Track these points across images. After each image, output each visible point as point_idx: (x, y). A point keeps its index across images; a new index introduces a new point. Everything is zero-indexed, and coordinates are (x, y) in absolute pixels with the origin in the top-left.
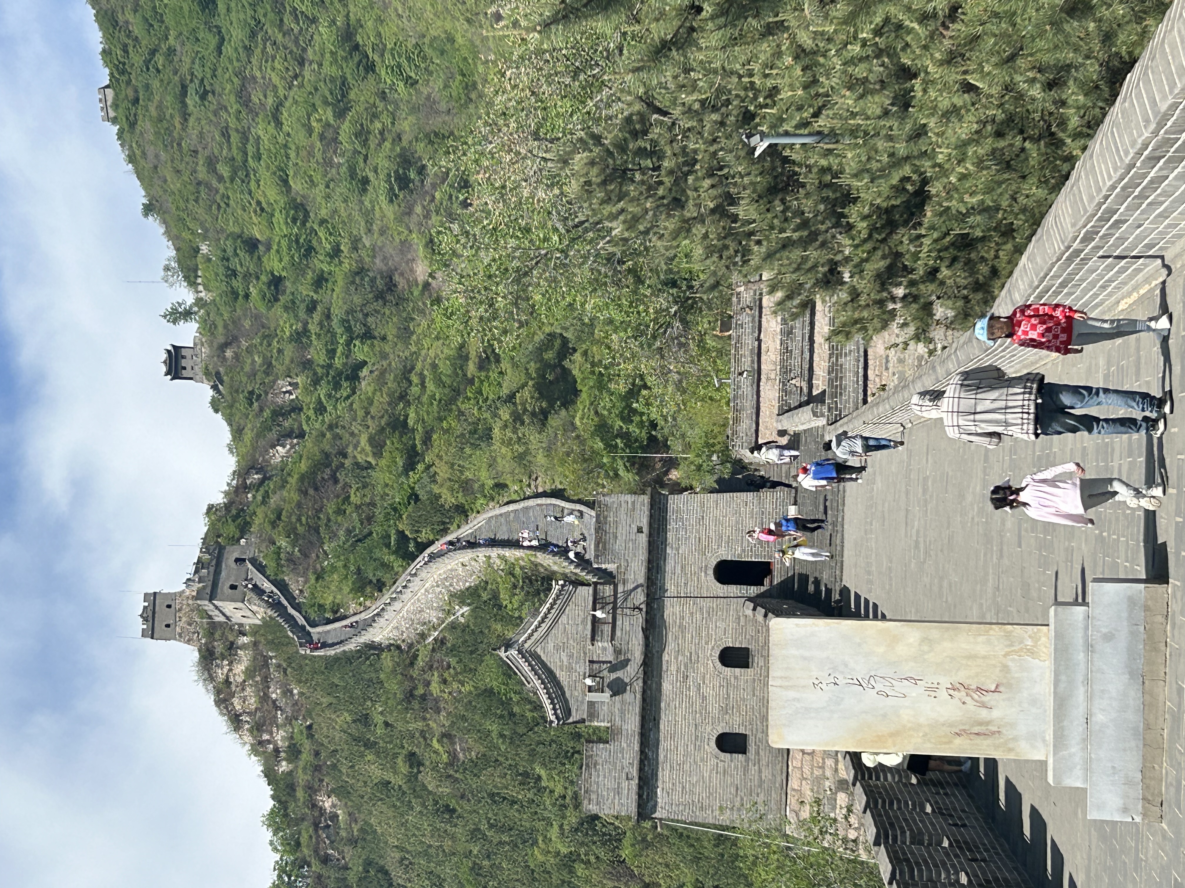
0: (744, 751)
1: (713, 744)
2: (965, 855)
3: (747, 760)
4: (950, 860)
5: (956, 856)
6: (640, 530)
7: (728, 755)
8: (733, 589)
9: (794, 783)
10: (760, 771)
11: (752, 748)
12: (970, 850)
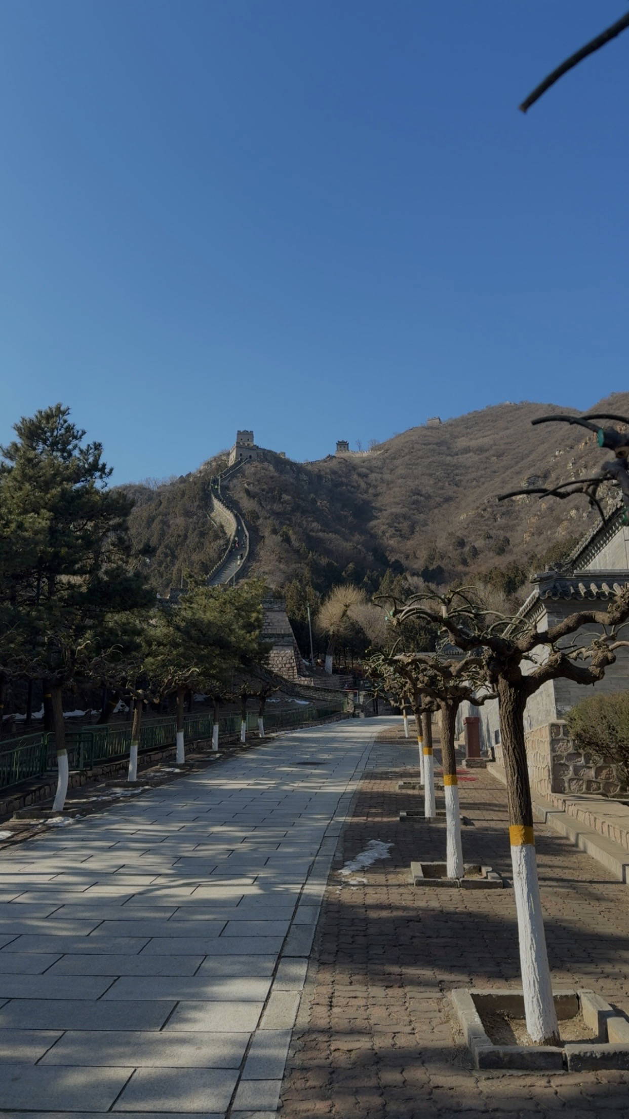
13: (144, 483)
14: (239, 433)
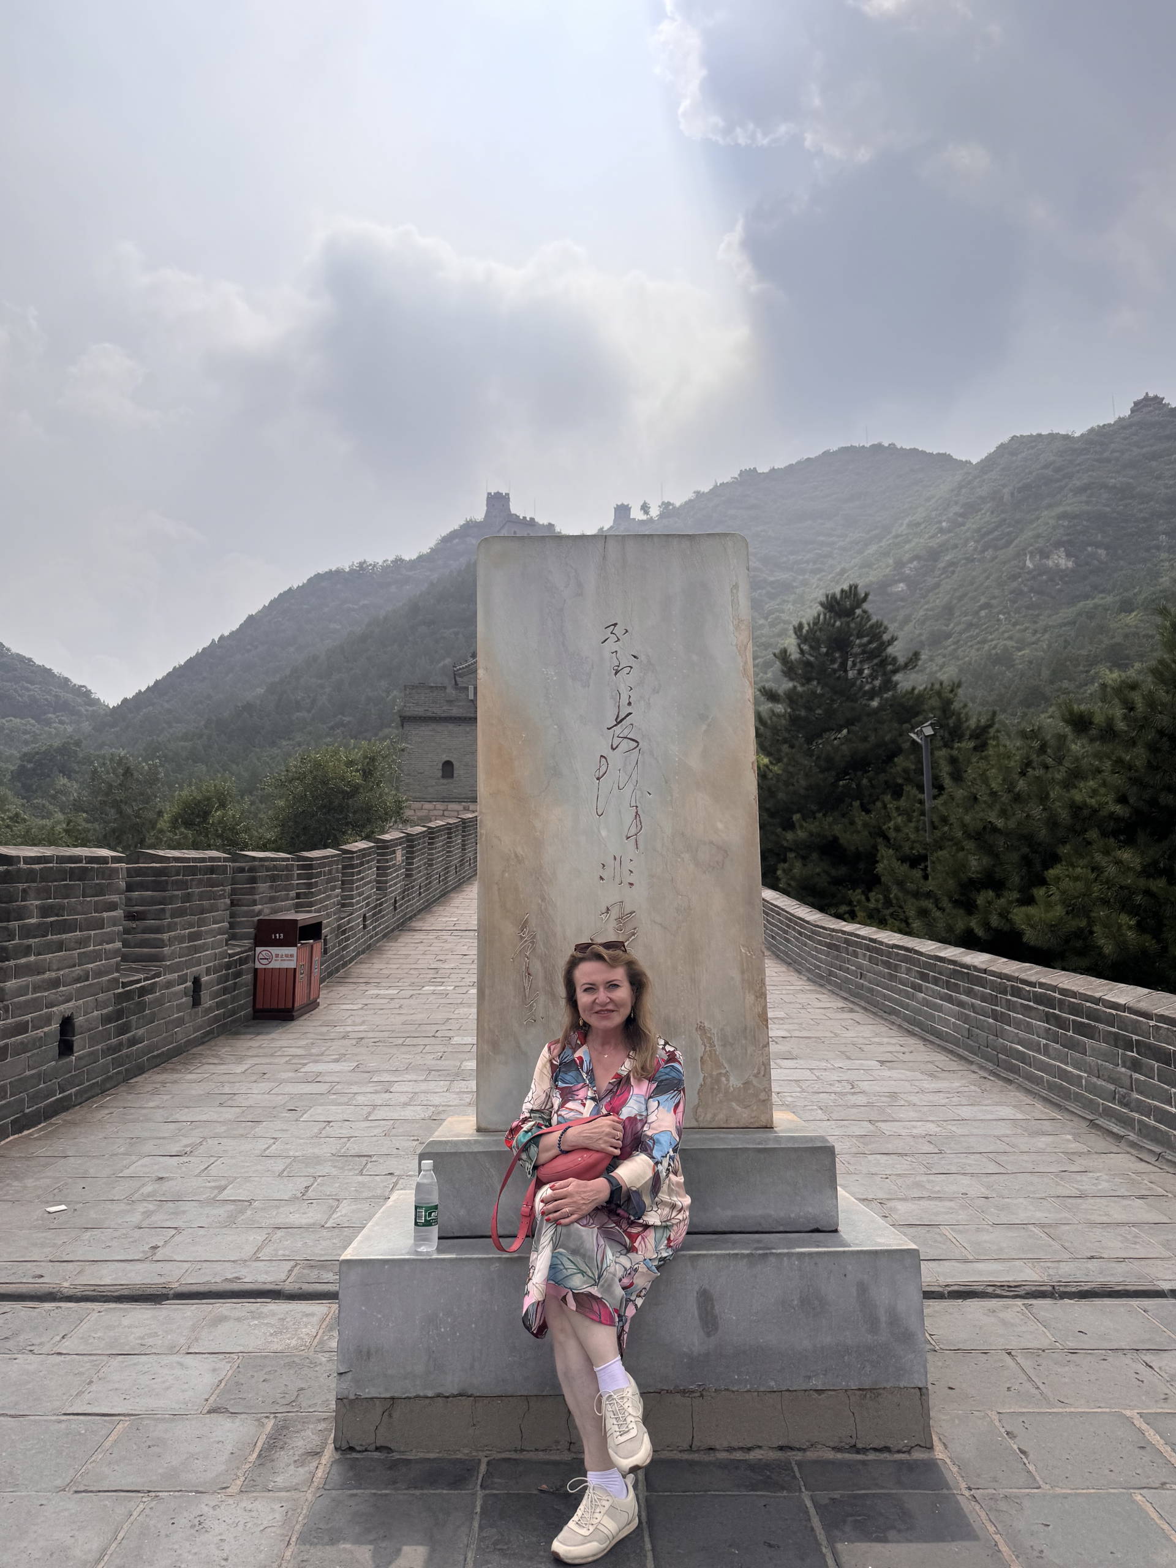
0: (443, 777)
1: (447, 759)
2: (369, 911)
3: (438, 779)
4: (364, 899)
5: (368, 904)
7: (441, 767)
9: (427, 806)
10: (432, 786)
11: (445, 781)
12: (374, 915)
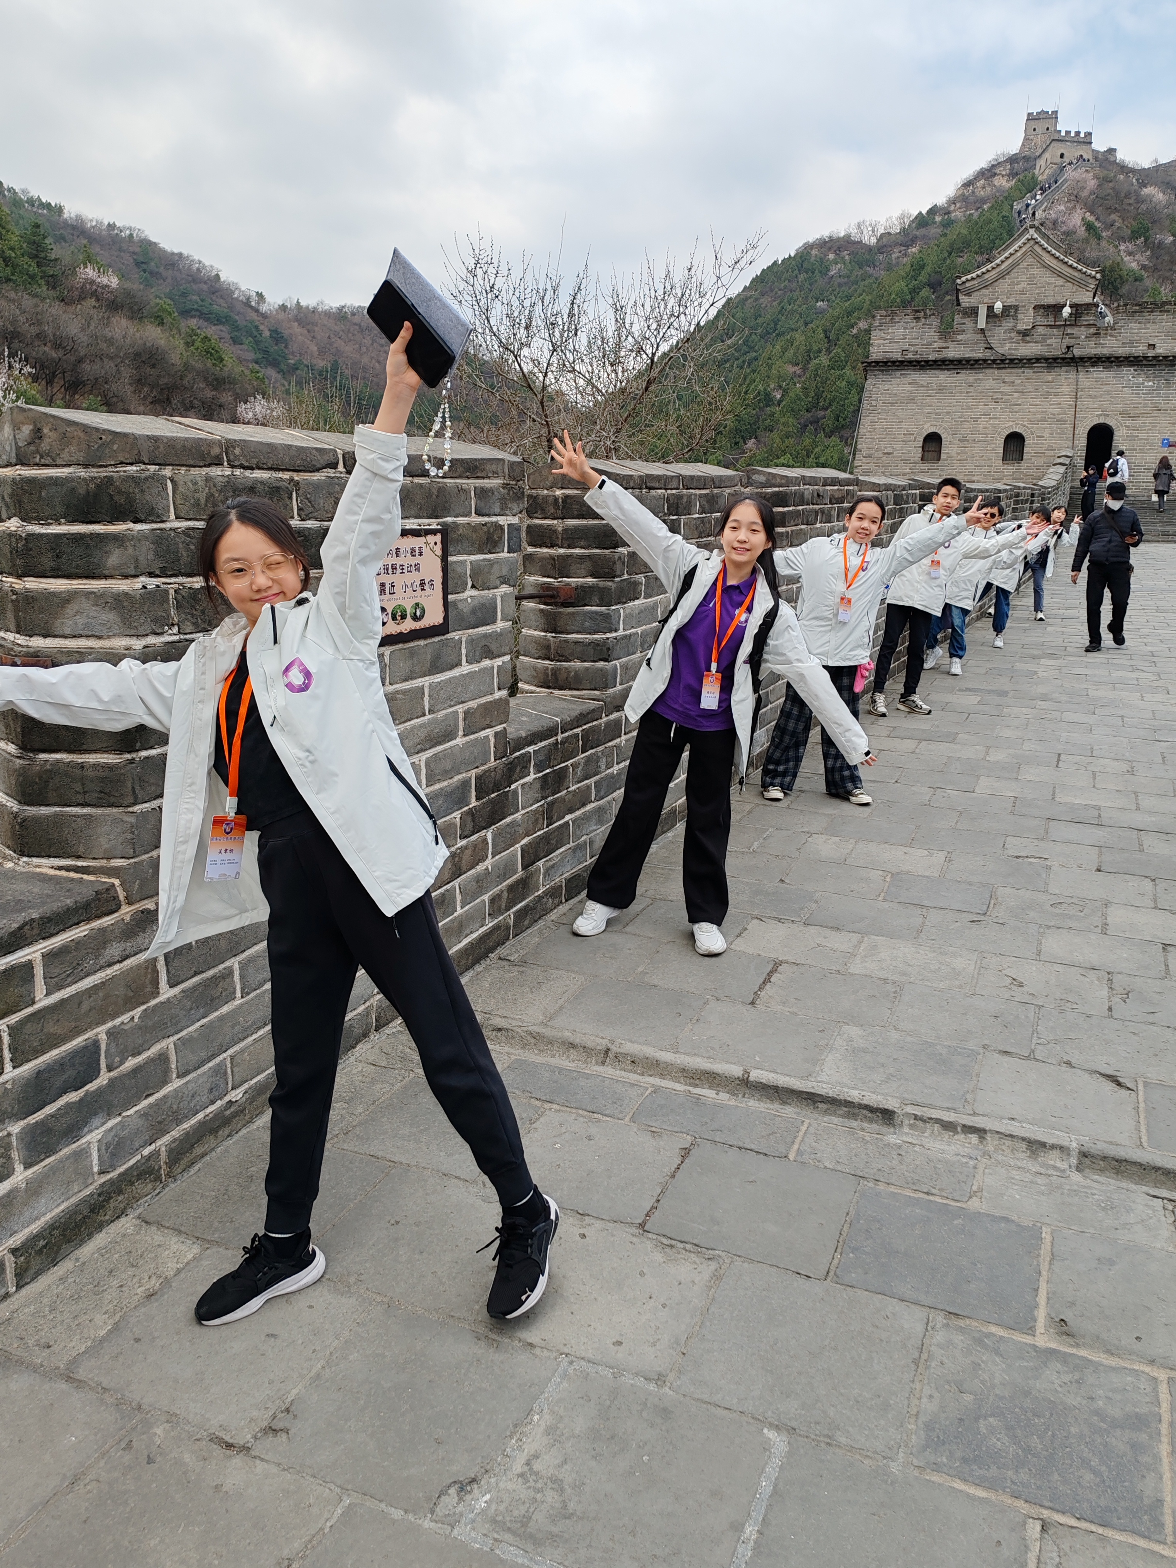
0: (925, 457)
1: (932, 430)
3: (915, 462)
6: (1152, 346)
7: (921, 444)
8: (1082, 442)
13: (854, 231)
14: (1031, 118)
